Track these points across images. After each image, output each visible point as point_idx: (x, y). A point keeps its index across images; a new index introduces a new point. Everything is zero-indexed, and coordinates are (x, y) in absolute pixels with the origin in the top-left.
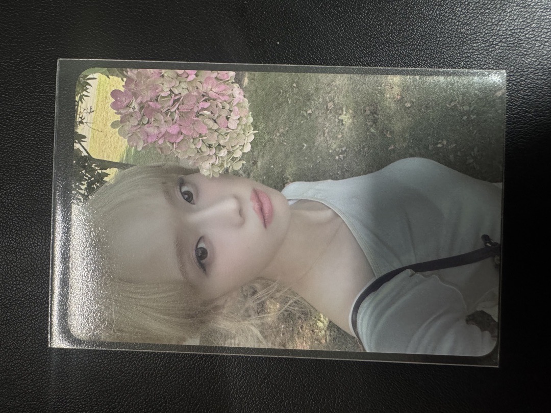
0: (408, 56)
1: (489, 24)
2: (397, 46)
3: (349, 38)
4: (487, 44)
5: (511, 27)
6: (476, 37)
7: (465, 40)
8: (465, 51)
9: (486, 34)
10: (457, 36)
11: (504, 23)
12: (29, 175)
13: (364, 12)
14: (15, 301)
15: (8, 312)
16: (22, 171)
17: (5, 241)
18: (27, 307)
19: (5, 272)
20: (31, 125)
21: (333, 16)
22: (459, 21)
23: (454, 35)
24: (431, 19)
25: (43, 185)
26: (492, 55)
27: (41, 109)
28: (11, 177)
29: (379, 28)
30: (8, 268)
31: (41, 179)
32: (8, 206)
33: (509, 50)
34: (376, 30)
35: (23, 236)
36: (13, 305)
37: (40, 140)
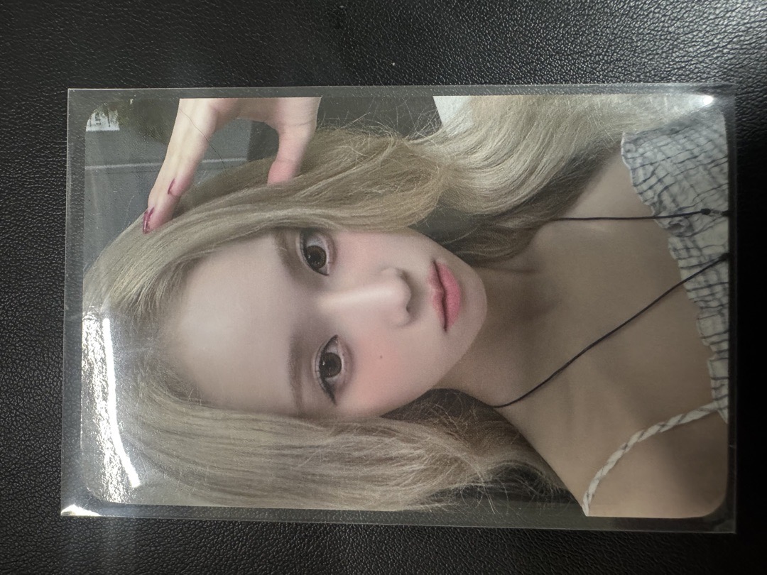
0: (590, 73)
1: (712, 17)
2: (573, 59)
3: (500, 51)
4: (710, 47)
5: (744, 19)
6: (693, 38)
7: (675, 43)
8: (677, 60)
9: (708, 32)
10: (663, 37)
11: (734, 14)
12: (35, 279)
13: (520, 10)
14: (24, 465)
15: (14, 482)
16: (26, 272)
17: (6, 377)
18: (42, 473)
19: (8, 423)
20: (37, 205)
21: (474, 19)
22: (665, 15)
23: (658, 37)
24: (623, 14)
25: (57, 292)
26: (718, 63)
27: (49, 181)
28: (10, 282)
29: (543, 33)
30: (12, 417)
31: (54, 283)
32: (8, 326)
33: (744, 53)
34: (540, 36)
35: (31, 369)
36: (22, 470)
37: (50, 227)
